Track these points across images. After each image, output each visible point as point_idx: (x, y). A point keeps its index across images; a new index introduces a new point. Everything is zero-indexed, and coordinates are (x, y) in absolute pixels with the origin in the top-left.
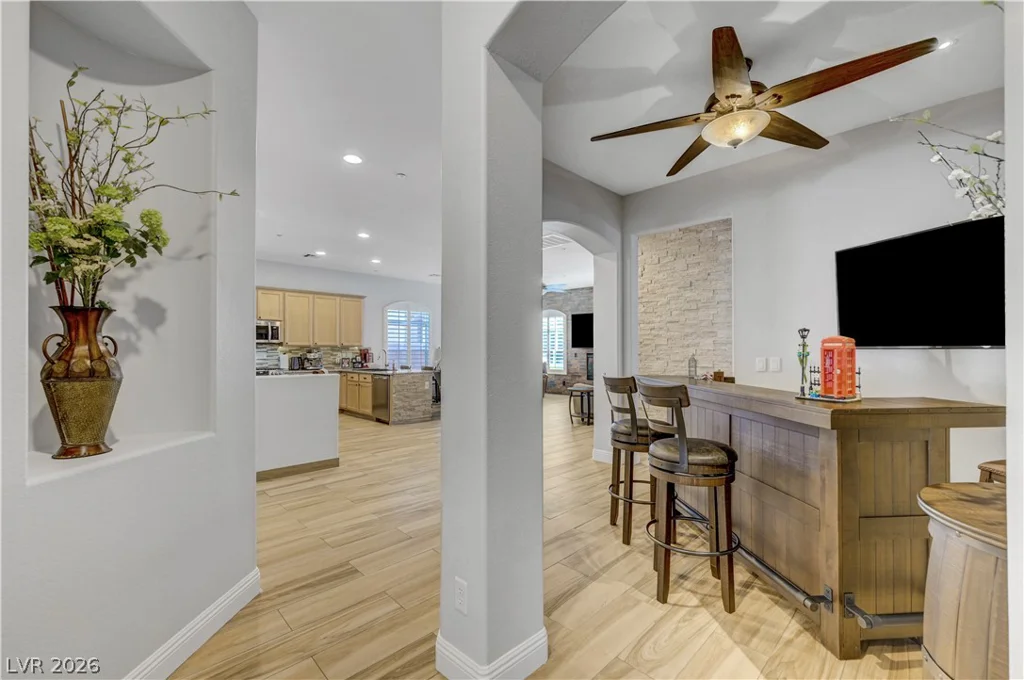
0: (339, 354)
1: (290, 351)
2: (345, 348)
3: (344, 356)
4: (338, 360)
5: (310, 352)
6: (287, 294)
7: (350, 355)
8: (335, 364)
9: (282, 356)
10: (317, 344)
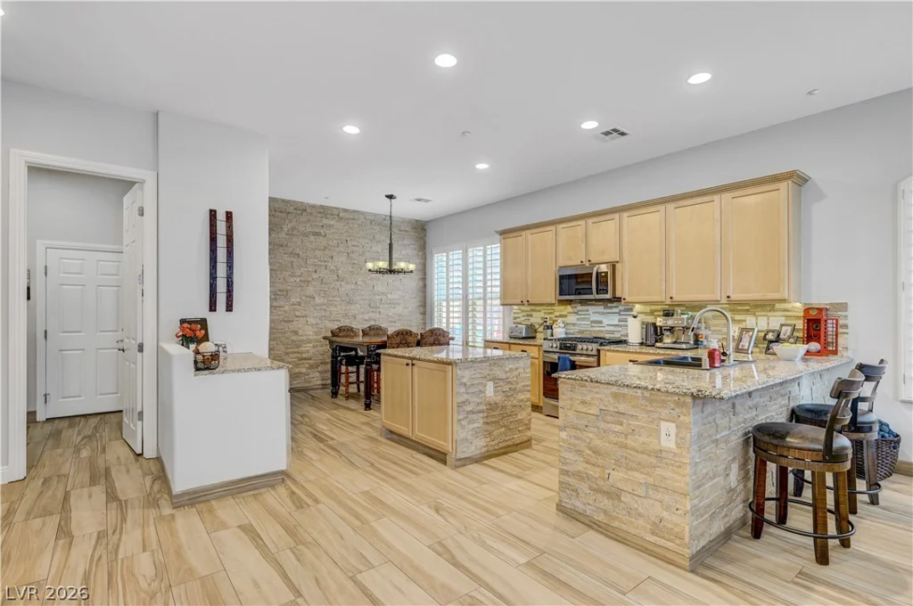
0: (750, 320)
1: (649, 313)
3: (762, 324)
4: (734, 332)
5: (667, 314)
6: (626, 215)
9: (632, 322)
10: (674, 299)
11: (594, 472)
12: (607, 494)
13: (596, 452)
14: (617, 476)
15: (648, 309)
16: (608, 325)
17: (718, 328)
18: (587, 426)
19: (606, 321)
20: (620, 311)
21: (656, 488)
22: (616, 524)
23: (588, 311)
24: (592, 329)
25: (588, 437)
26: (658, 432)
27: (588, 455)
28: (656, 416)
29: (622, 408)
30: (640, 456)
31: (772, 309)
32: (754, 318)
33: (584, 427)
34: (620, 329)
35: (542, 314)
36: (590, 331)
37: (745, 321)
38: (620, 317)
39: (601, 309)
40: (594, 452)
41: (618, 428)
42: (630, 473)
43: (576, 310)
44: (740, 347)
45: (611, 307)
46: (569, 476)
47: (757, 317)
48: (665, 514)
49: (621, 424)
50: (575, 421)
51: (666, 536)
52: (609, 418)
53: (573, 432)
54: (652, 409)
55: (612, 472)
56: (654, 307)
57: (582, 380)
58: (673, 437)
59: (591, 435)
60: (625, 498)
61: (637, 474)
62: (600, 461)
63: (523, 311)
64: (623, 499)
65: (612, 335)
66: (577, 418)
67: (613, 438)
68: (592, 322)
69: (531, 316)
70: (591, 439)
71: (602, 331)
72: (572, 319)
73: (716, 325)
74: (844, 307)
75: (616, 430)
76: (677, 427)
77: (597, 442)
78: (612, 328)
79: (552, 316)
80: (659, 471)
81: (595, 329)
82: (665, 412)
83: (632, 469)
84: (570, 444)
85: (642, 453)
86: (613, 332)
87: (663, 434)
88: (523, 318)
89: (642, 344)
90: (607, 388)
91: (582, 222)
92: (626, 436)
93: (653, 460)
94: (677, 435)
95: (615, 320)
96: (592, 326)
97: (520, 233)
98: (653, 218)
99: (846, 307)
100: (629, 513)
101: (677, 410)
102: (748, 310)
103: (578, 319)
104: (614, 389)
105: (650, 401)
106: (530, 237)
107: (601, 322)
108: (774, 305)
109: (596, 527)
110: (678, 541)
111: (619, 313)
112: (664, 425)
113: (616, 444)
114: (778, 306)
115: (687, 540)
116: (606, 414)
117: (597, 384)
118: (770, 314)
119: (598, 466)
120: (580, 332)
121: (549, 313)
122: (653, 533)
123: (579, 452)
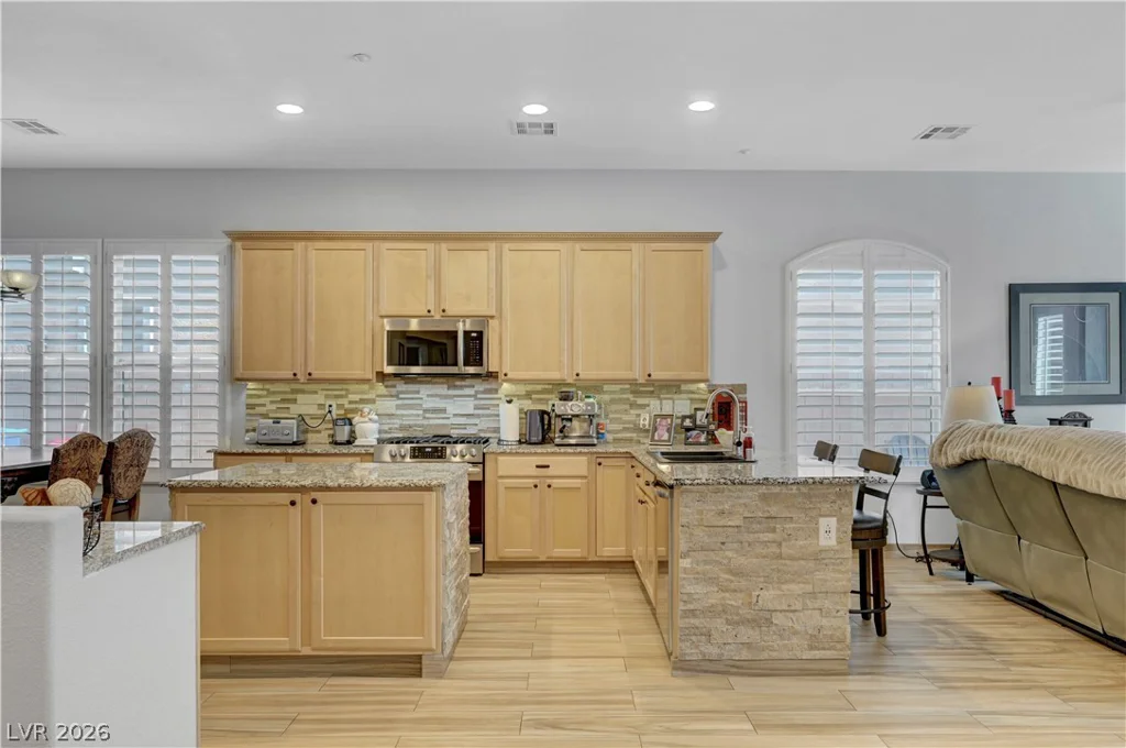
0: (654, 404)
1: (528, 395)
2: (672, 387)
3: (667, 409)
4: (645, 420)
5: (566, 397)
6: (507, 246)
7: (682, 406)
8: (637, 429)
9: (505, 409)
10: (581, 377)
11: (733, 601)
12: (754, 623)
13: (737, 573)
14: (768, 597)
15: (522, 389)
16: (455, 415)
17: (618, 416)
18: (723, 543)
19: (452, 408)
20: (477, 392)
21: (813, 595)
22: (765, 655)
23: (418, 392)
24: (425, 422)
25: (726, 557)
26: (816, 531)
27: (727, 580)
28: (814, 513)
29: (774, 510)
30: (796, 563)
31: (678, 391)
32: (658, 402)
33: (719, 544)
34: (476, 421)
35: (320, 398)
36: (422, 426)
37: (648, 405)
38: (477, 402)
39: (442, 389)
40: (734, 575)
41: (770, 536)
42: (784, 587)
43: (393, 391)
44: (656, 438)
45: (461, 387)
46: (695, 616)
47: (661, 399)
48: (825, 622)
49: (774, 530)
50: (706, 539)
51: (827, 646)
52: (756, 527)
53: (701, 556)
54: (811, 506)
55: (761, 593)
56: (530, 388)
57: (719, 483)
58: (833, 534)
59: (730, 554)
60: (778, 619)
61: (793, 587)
62: (743, 583)
63: (270, 393)
64: (775, 621)
65: (463, 432)
66: (709, 536)
67: (759, 550)
68: (426, 411)
69: (295, 401)
70: (730, 559)
71: (444, 425)
72: (389, 405)
73: (616, 412)
74: (743, 388)
75: (766, 539)
76: (838, 520)
77: (740, 561)
78: (462, 420)
79: (344, 402)
80: (819, 575)
81: (432, 422)
82: (826, 507)
83: (786, 582)
84: (698, 573)
85: (800, 559)
86: (464, 426)
87: (822, 532)
88: (274, 407)
89: (520, 442)
90: (753, 490)
91: (430, 246)
92: (780, 545)
93: (811, 564)
94: (838, 530)
95: (468, 406)
96: (425, 418)
97: (287, 244)
98: (549, 257)
99: (745, 389)
100: (781, 636)
101: (839, 502)
102: (652, 392)
103: (398, 407)
104: (763, 489)
105: (808, 497)
106: (313, 254)
107: (444, 411)
108: (679, 387)
109: (735, 670)
110: (839, 646)
111: (475, 396)
112: (823, 521)
113: (764, 557)
114: (683, 387)
115: (848, 640)
116: (752, 523)
117: (740, 487)
118: (676, 396)
119: (741, 591)
120: (402, 428)
121: (337, 397)
122: (811, 648)
123: (712, 581)
